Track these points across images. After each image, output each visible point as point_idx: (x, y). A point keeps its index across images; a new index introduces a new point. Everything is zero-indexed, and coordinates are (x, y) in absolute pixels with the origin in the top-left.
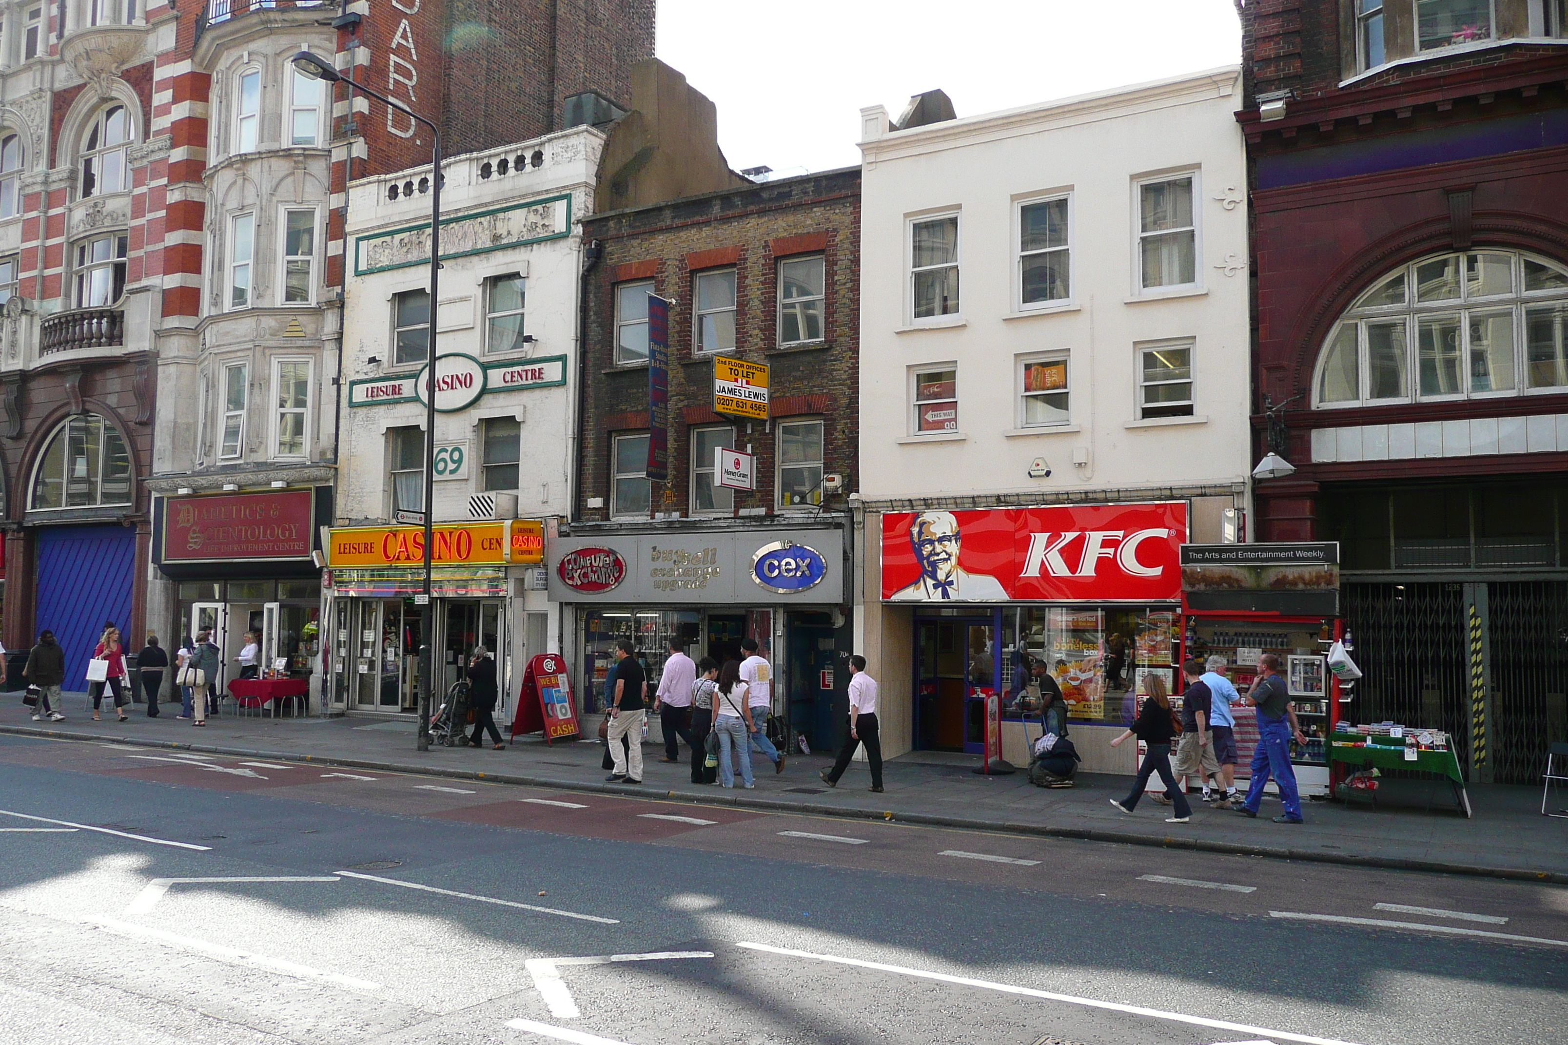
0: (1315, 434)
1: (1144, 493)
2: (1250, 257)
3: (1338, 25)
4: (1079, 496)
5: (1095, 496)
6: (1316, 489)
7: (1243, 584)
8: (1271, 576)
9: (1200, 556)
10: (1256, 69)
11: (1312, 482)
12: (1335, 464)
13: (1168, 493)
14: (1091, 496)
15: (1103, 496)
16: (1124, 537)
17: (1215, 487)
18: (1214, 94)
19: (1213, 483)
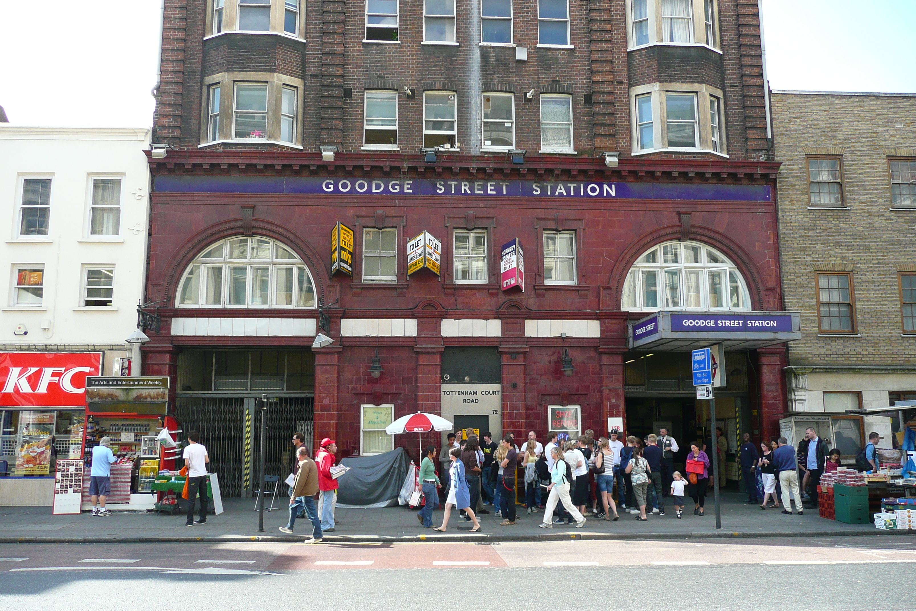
0: (174, 320)
1: (79, 347)
2: (149, 225)
3: (200, 117)
4: (42, 347)
5: (51, 347)
6: (171, 349)
7: (120, 398)
8: (134, 394)
9: (97, 383)
10: (158, 130)
11: (170, 345)
12: (182, 336)
13: (92, 347)
14: (49, 347)
15: (56, 347)
16: (65, 371)
17: (118, 345)
18: (135, 138)
19: (117, 343)
